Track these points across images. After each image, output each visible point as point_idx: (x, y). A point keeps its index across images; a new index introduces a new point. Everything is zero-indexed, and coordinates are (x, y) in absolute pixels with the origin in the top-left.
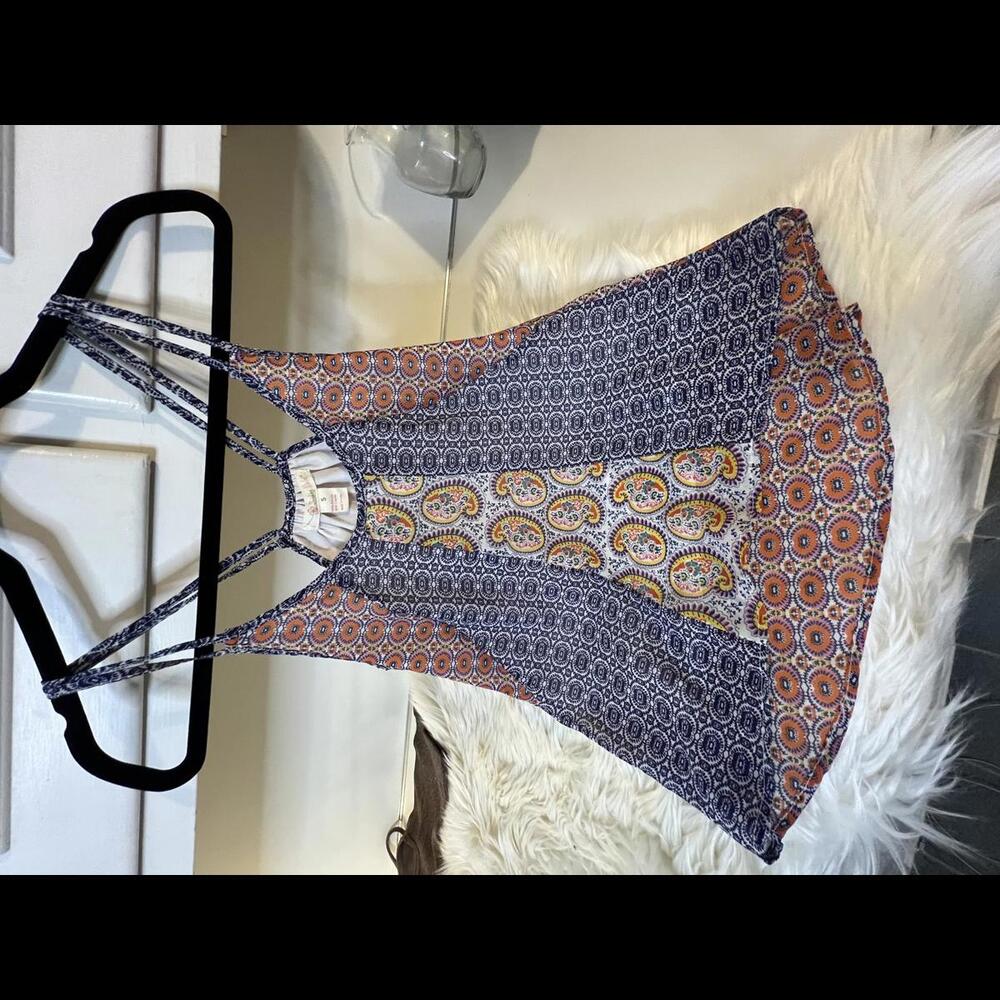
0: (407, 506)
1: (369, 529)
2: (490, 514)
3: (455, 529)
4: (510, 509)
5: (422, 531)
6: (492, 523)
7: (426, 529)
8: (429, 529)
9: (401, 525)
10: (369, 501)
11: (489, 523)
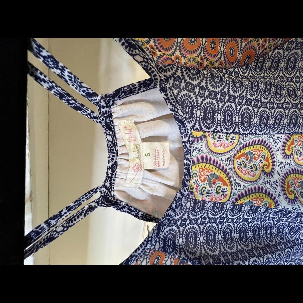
0: (224, 164)
1: (193, 189)
2: (280, 172)
3: (260, 186)
4: (292, 167)
5: (236, 189)
6: (282, 180)
7: (239, 188)
8: (242, 188)
9: (220, 183)
10: (195, 159)
11: (281, 180)
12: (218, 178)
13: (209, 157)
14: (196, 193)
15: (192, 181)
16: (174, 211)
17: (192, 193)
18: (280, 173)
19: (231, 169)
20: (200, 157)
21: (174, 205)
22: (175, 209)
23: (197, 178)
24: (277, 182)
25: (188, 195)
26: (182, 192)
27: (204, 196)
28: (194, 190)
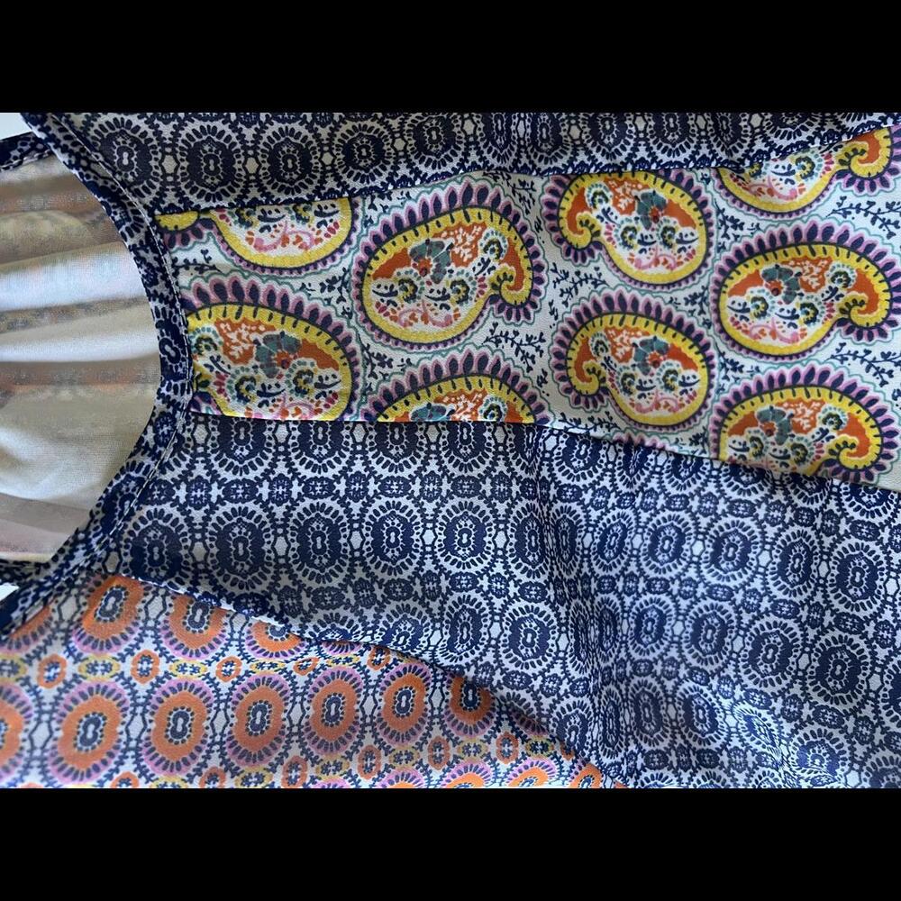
0: (315, 299)
1: (206, 384)
2: (558, 305)
3: (476, 354)
4: (607, 291)
5: (373, 375)
6: (565, 332)
7: (387, 370)
8: (396, 369)
9: (309, 363)
10: (190, 296)
11: (559, 335)
12: (297, 347)
13: (244, 284)
14: (220, 398)
15: (200, 362)
16: (156, 456)
17: (207, 398)
18: (561, 309)
19: (348, 314)
20: (206, 287)
21: (150, 437)
22: (155, 447)
23: (213, 353)
24: (542, 340)
25: (193, 403)
26: (169, 397)
27: (254, 405)
28: (213, 389)
